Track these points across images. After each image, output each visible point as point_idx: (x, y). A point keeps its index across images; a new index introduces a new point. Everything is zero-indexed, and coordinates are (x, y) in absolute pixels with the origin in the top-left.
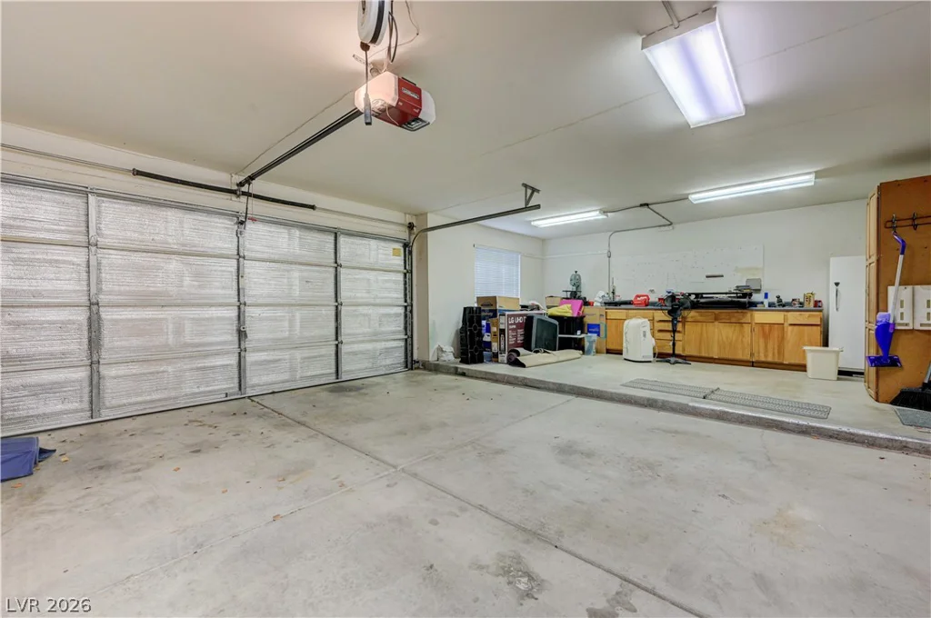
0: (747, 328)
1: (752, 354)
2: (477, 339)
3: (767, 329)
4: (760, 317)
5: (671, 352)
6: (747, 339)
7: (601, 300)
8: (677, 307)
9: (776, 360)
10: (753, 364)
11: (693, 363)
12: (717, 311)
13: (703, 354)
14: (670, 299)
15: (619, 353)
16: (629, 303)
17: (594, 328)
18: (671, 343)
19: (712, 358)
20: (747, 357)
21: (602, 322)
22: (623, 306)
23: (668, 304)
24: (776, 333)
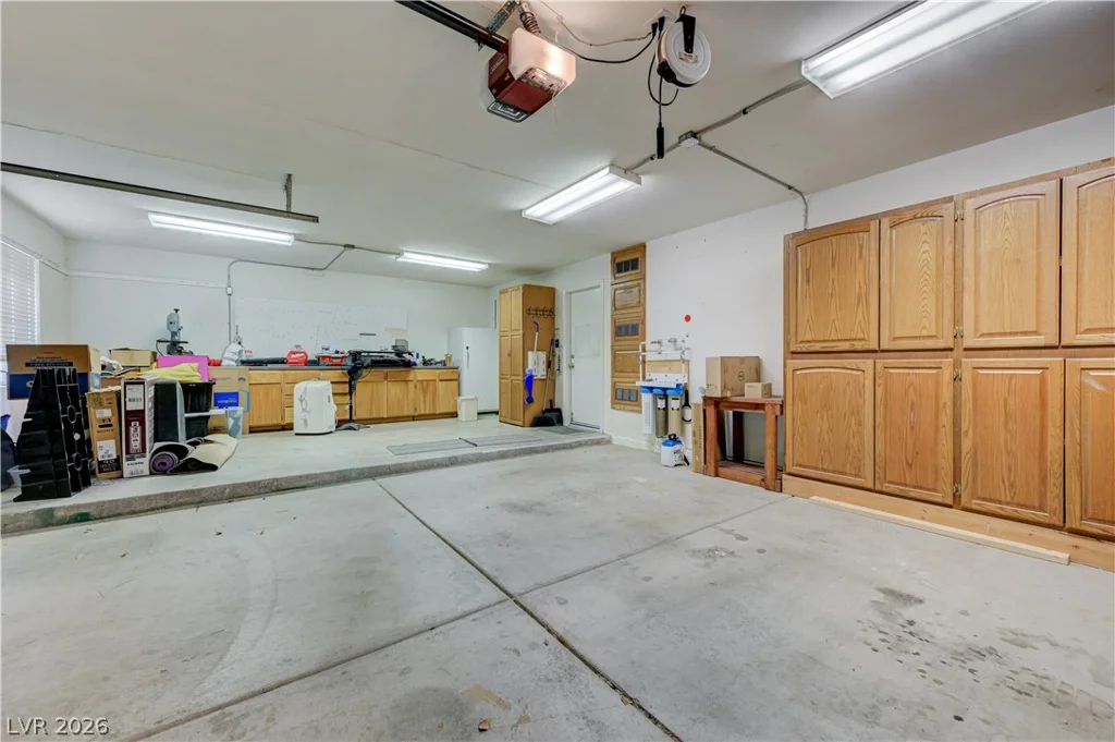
0: (411, 385)
1: (415, 410)
2: (77, 436)
3: (426, 385)
4: (420, 374)
5: (348, 417)
6: (411, 396)
7: (236, 357)
8: (356, 367)
9: (432, 412)
10: (413, 418)
11: (372, 426)
12: (385, 370)
13: (375, 416)
14: (351, 358)
15: (289, 427)
16: (282, 361)
17: (231, 399)
18: (348, 407)
19: (383, 419)
20: (412, 413)
21: (242, 389)
22: (270, 366)
23: (349, 362)
24: (431, 388)
